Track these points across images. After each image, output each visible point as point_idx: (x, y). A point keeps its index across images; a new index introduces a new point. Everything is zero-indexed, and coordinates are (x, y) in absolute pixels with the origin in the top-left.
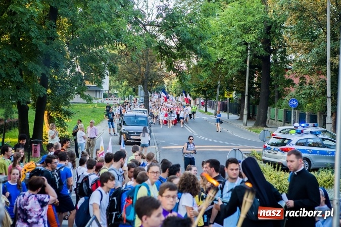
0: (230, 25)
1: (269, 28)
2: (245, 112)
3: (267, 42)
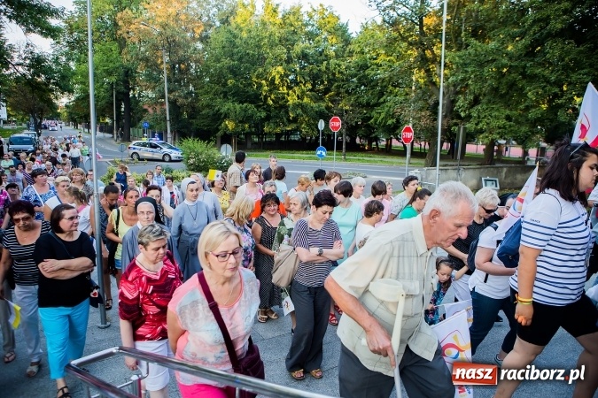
1: (126, 73)
2: (115, 132)
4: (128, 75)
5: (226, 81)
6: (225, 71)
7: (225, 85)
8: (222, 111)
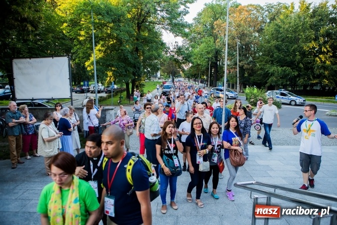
0: (202, 51)
1: (217, 52)
2: (209, 83)
3: (216, 57)
4: (217, 54)
5: (273, 54)
6: (272, 48)
7: (272, 56)
8: (270, 71)
